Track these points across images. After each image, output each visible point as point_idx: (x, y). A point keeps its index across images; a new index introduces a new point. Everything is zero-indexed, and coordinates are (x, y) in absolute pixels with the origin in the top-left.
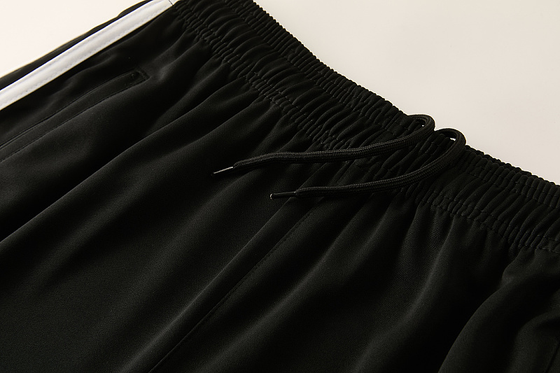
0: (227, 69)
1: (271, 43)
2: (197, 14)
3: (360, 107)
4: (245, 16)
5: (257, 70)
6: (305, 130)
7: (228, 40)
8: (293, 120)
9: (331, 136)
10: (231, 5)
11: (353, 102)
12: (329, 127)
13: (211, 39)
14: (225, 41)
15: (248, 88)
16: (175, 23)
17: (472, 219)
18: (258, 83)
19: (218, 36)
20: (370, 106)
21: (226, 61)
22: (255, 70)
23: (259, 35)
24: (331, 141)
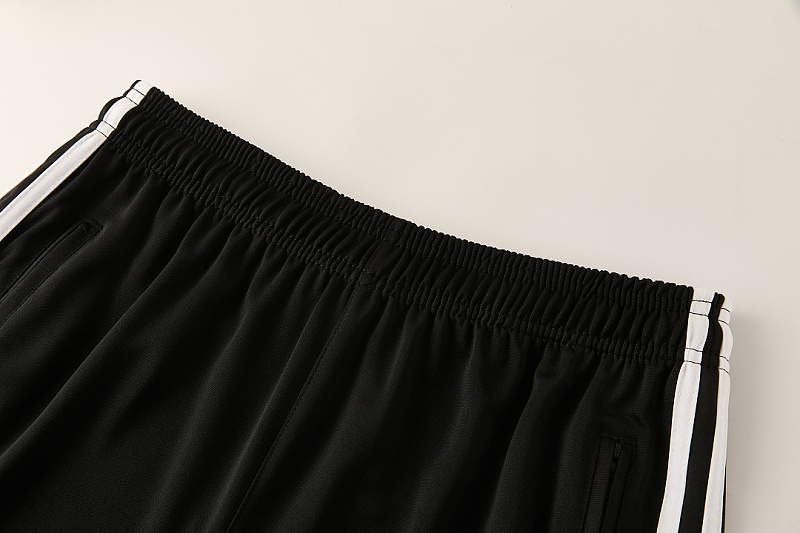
0: (192, 201)
1: (228, 157)
2: (139, 142)
3: (351, 220)
4: (193, 134)
5: (224, 191)
6: (296, 254)
7: (182, 166)
8: (281, 246)
9: (325, 254)
10: (173, 125)
11: (341, 215)
12: (320, 246)
13: (163, 170)
14: (178, 169)
15: (220, 217)
16: (117, 158)
17: (492, 324)
18: (229, 208)
19: (169, 165)
20: (361, 217)
21: (187, 192)
22: (221, 194)
23: (213, 152)
24: (327, 259)
